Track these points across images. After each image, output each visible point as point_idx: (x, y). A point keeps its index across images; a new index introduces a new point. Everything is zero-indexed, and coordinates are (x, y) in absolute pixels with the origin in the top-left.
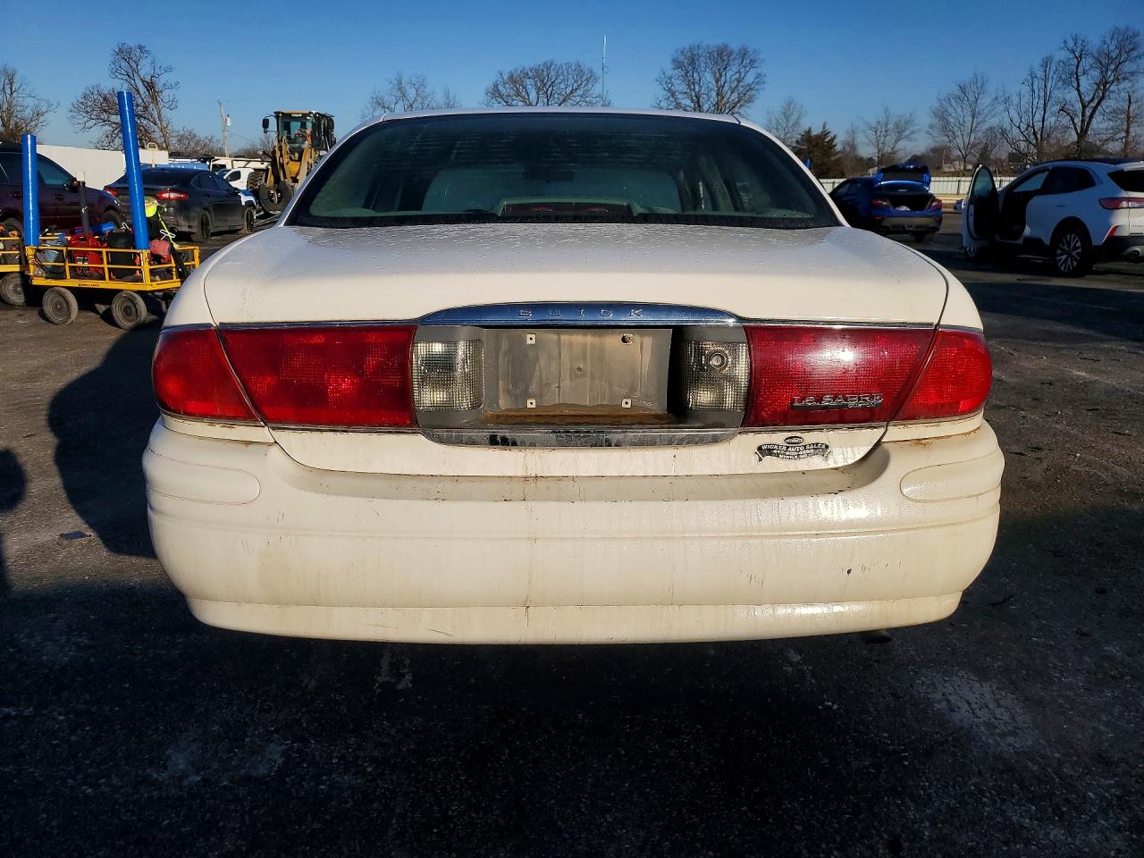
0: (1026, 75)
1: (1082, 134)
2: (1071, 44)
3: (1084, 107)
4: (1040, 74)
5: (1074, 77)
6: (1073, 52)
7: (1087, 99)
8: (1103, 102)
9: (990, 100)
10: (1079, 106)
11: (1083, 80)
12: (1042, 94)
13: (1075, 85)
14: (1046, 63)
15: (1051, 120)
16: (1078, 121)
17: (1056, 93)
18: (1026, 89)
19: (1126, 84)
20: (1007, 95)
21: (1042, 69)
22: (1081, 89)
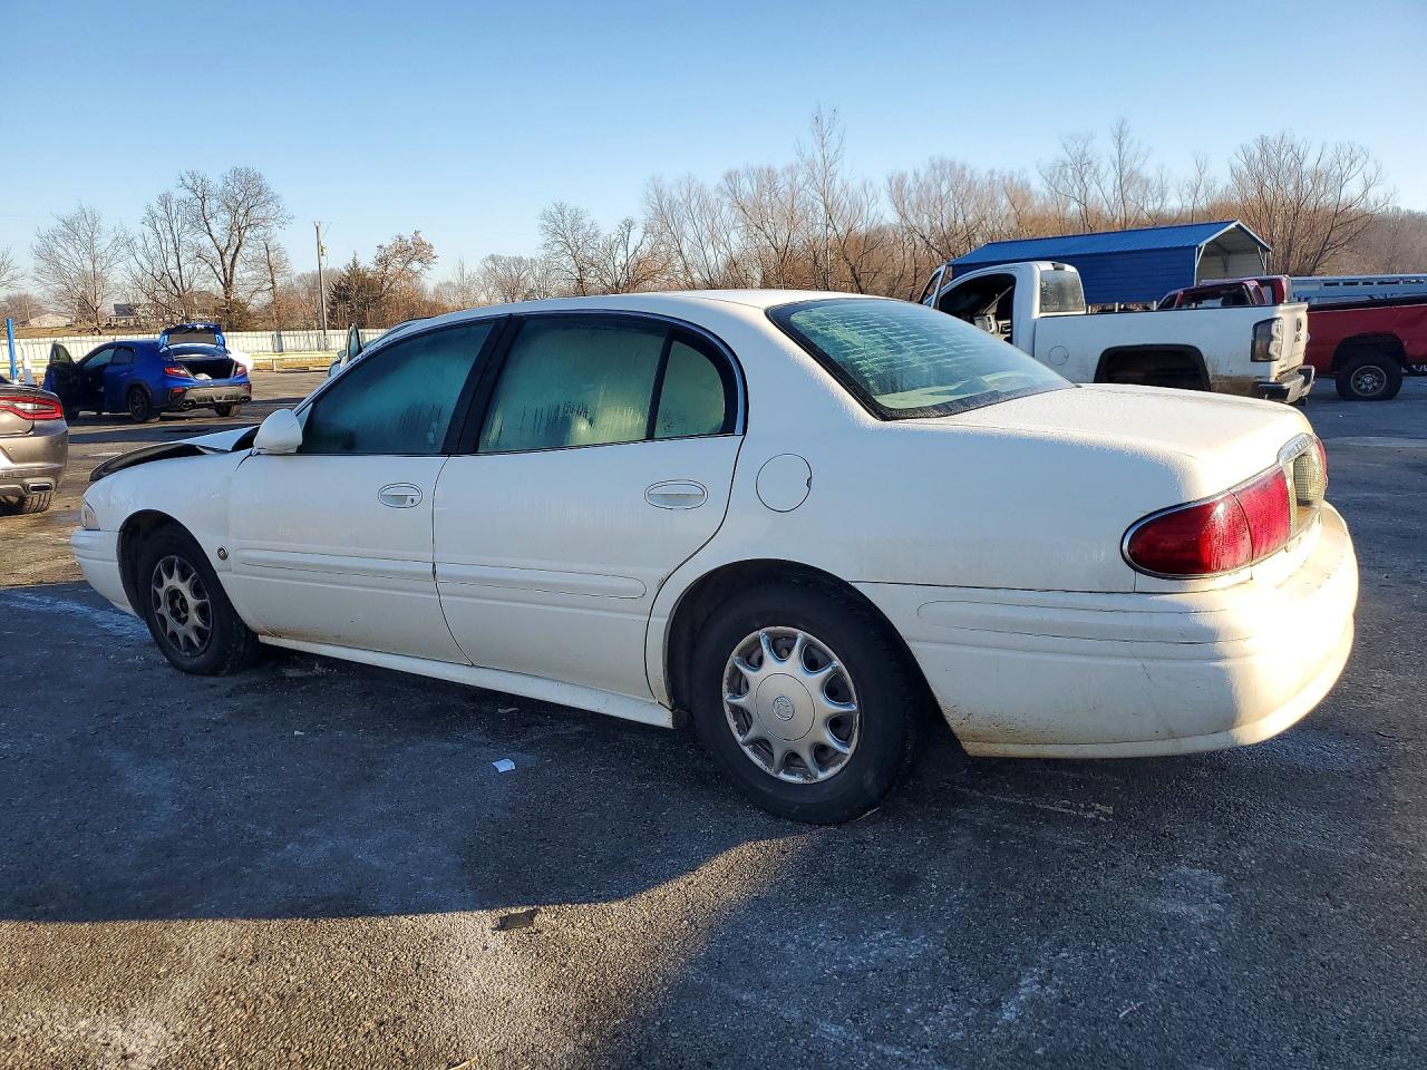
0: (143, 213)
1: (228, 284)
2: (189, 182)
3: (222, 255)
4: (161, 213)
5: (202, 220)
6: (195, 191)
7: (223, 245)
8: (241, 249)
9: (110, 241)
10: (216, 253)
11: (212, 223)
12: (169, 237)
13: (206, 228)
14: (165, 201)
15: (188, 268)
16: (219, 269)
17: (186, 237)
18: (148, 230)
19: (259, 231)
20: (130, 236)
21: (162, 208)
22: (212, 233)
